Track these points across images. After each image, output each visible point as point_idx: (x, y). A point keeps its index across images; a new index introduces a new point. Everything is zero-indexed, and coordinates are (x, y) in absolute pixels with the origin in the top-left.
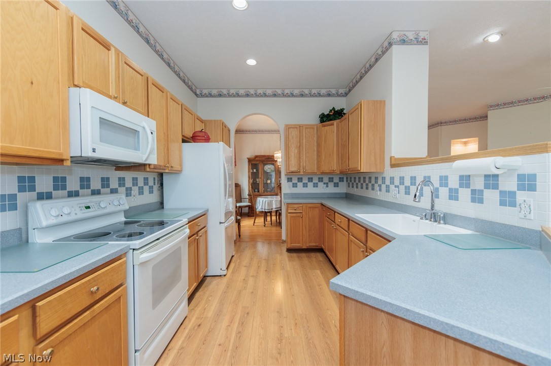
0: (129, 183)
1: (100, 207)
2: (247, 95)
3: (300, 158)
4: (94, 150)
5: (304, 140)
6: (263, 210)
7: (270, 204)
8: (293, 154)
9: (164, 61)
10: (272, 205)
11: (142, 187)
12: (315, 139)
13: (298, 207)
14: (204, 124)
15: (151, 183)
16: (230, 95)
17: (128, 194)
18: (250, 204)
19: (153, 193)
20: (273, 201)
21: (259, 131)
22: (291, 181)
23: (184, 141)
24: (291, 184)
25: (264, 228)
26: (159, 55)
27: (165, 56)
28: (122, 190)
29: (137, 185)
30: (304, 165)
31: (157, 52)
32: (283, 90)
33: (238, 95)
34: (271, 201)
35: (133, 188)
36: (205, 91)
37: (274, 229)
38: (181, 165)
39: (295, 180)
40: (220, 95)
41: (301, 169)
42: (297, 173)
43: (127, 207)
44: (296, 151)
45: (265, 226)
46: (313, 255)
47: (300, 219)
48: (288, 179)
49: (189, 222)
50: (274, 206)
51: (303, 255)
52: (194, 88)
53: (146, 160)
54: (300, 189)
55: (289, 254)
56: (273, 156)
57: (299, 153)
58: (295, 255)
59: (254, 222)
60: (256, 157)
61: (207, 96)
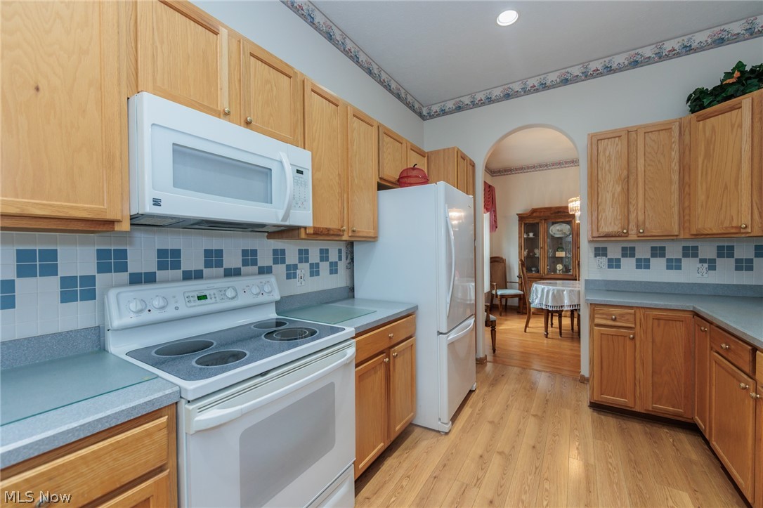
0: (292, 258)
1: (224, 297)
2: (508, 96)
3: (628, 202)
4: (157, 202)
5: (641, 162)
6: (544, 307)
7: (558, 296)
8: (609, 196)
9: (361, 66)
10: (562, 299)
11: (317, 264)
12: (675, 154)
13: (622, 315)
14: (426, 158)
15: (333, 256)
16: (474, 105)
17: (291, 273)
18: (522, 293)
19: (336, 272)
20: (563, 291)
21: (540, 166)
22: (605, 255)
23: (381, 187)
24: (604, 260)
25: (545, 341)
26: (351, 58)
27: (362, 58)
28: (280, 269)
29: (307, 261)
30: (641, 218)
31: (347, 52)
32: (585, 65)
33: (490, 101)
34: (560, 293)
35: (300, 266)
36: (436, 108)
37: (566, 346)
38: (376, 227)
39: (614, 252)
40: (459, 109)
41: (633, 226)
42: (619, 236)
43: (278, 297)
44: (618, 189)
45: (546, 336)
46: (664, 433)
47: (628, 342)
48: (597, 249)
49: (357, 335)
50: (566, 302)
51: (636, 427)
52: (417, 105)
54: (629, 272)
55: (595, 414)
56: (567, 207)
57: (627, 192)
58: (611, 422)
59: (526, 326)
60: (534, 211)
61: (438, 115)
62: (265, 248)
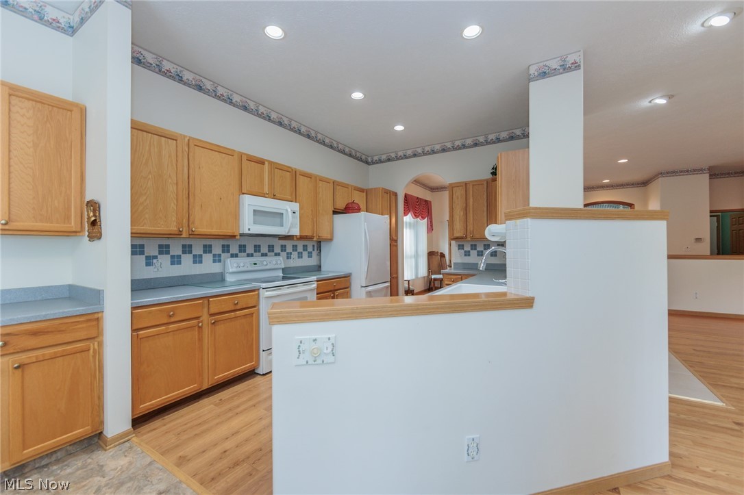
0: (289, 249)
1: (263, 265)
2: (415, 155)
3: (466, 221)
4: (249, 229)
5: (471, 200)
8: (458, 217)
11: (302, 253)
12: (485, 197)
13: (456, 279)
14: (365, 194)
15: (310, 249)
16: (398, 159)
17: (289, 256)
19: (311, 257)
22: (463, 249)
23: (335, 212)
24: (462, 251)
28: (284, 254)
29: (296, 251)
32: (454, 142)
33: (406, 157)
35: (293, 253)
36: (376, 158)
38: (332, 233)
39: (467, 248)
40: (389, 160)
41: (468, 233)
42: (467, 238)
43: (283, 267)
48: (459, 245)
49: (317, 281)
52: (363, 157)
53: (289, 232)
54: (472, 258)
57: (466, 215)
61: (377, 163)
62: (278, 244)
